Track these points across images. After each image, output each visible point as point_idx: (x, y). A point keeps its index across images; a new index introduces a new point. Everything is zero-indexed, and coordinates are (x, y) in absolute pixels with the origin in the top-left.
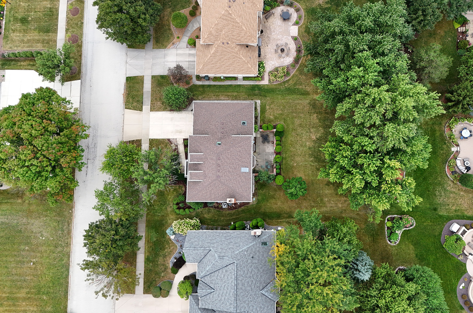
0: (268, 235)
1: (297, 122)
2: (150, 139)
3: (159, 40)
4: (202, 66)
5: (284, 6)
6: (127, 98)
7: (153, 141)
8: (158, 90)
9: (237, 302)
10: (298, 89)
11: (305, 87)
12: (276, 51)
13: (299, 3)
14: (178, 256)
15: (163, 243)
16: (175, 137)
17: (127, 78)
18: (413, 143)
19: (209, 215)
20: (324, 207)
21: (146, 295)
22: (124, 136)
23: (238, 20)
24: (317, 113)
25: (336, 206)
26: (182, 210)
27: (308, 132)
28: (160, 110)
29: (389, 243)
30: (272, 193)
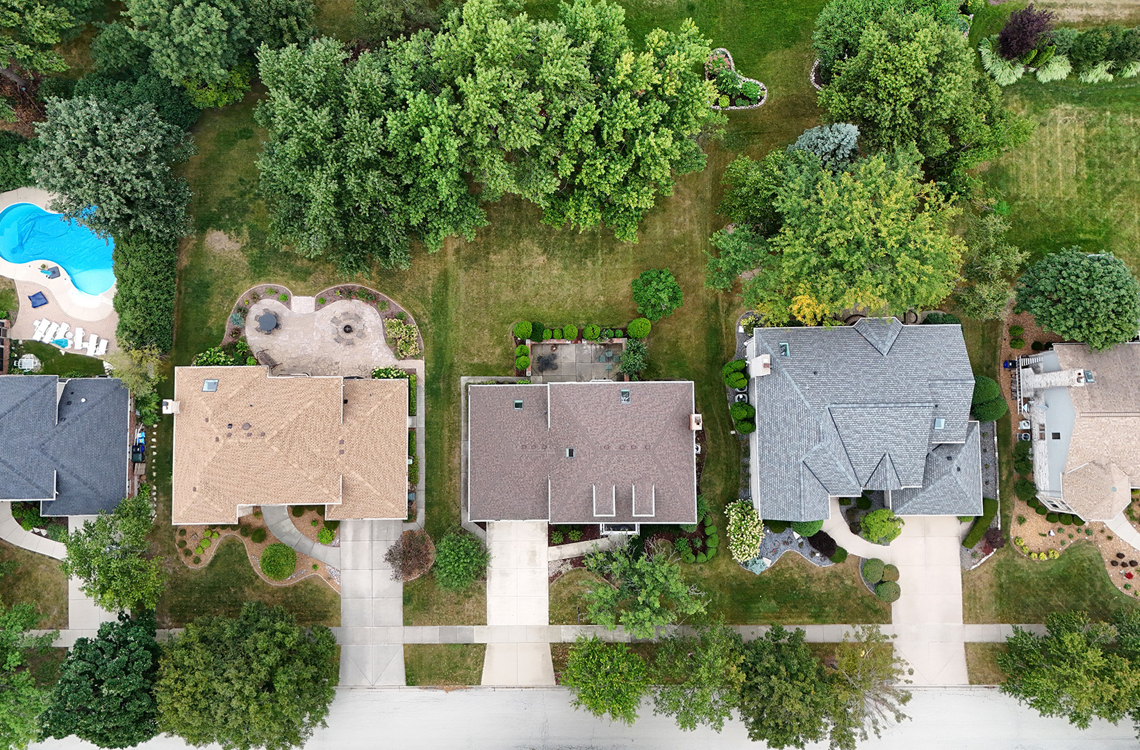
0: (766, 344)
1: (507, 295)
2: (550, 623)
3: (320, 612)
4: (390, 504)
5: (244, 328)
6: (456, 680)
7: (554, 615)
8: (437, 609)
9: (910, 400)
10: (434, 296)
11: (429, 279)
12: (350, 343)
13: (237, 294)
14: (808, 549)
15: (781, 584)
16: (546, 565)
17: (408, 684)
18: (580, 28)
19: (717, 484)
20: (691, 236)
21: (893, 618)
22: (544, 684)
23: (292, 417)
24: (488, 253)
25: (690, 211)
26: (709, 543)
27: (531, 273)
28: (483, 602)
29: (763, 101)
30: (666, 348)
